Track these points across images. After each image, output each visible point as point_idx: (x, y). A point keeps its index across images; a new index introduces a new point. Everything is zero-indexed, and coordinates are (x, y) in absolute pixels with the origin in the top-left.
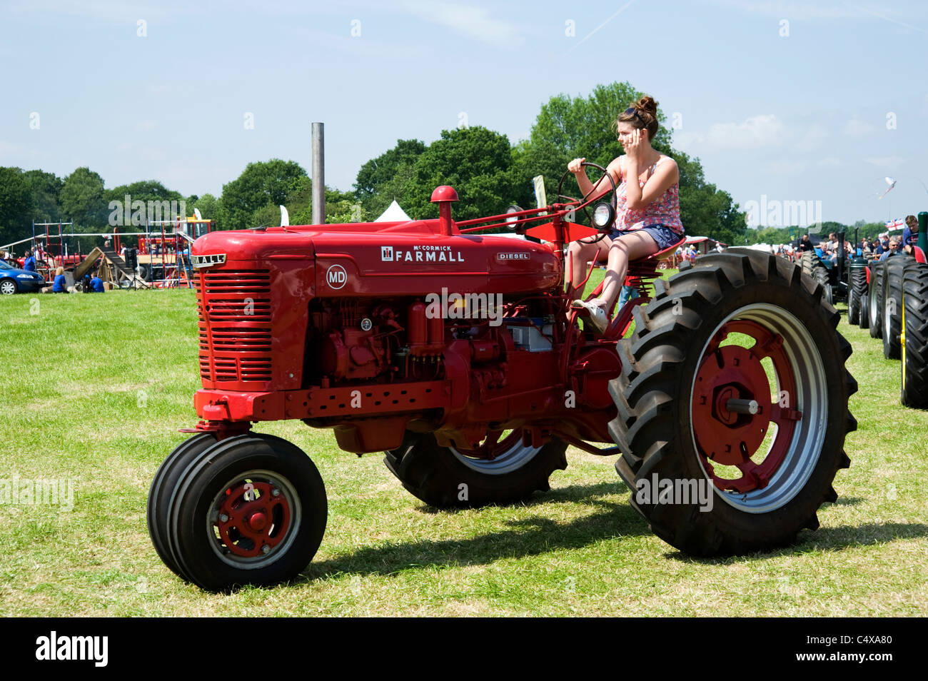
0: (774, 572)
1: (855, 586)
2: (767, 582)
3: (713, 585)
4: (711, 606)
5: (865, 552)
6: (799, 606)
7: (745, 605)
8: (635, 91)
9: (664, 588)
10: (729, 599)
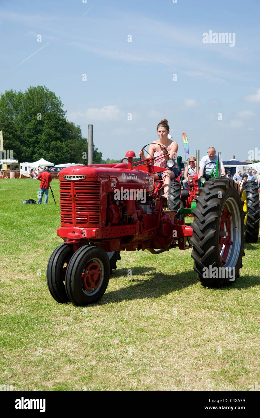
0: (106, 332)
1: (142, 337)
2: (102, 337)
3: (77, 340)
4: (74, 351)
5: (148, 320)
6: (116, 349)
7: (91, 349)
8: (49, 91)
9: (53, 343)
10: (84, 347)
